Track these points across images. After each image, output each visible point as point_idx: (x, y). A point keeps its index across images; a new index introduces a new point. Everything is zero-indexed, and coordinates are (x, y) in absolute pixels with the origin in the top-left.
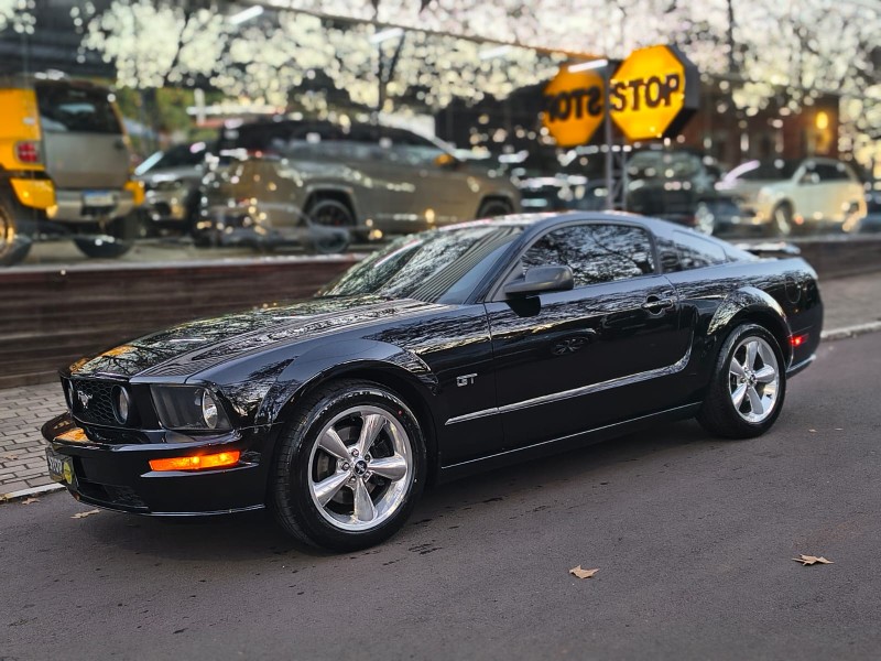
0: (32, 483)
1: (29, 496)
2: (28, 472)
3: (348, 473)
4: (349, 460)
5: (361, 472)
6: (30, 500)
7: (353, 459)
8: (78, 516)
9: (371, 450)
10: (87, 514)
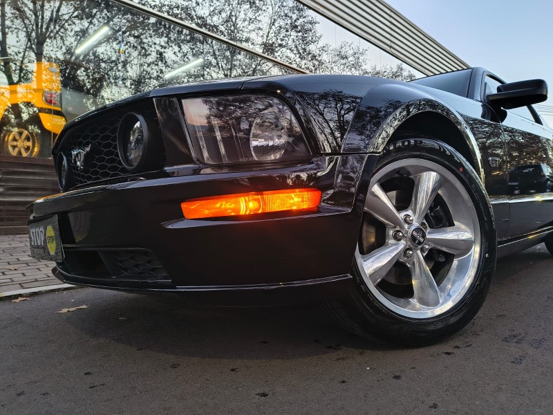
0: (25, 285)
1: (20, 295)
2: (25, 278)
3: (402, 244)
4: (402, 227)
5: (420, 243)
6: (20, 299)
7: (406, 226)
8: (65, 310)
9: (426, 217)
10: (74, 309)
